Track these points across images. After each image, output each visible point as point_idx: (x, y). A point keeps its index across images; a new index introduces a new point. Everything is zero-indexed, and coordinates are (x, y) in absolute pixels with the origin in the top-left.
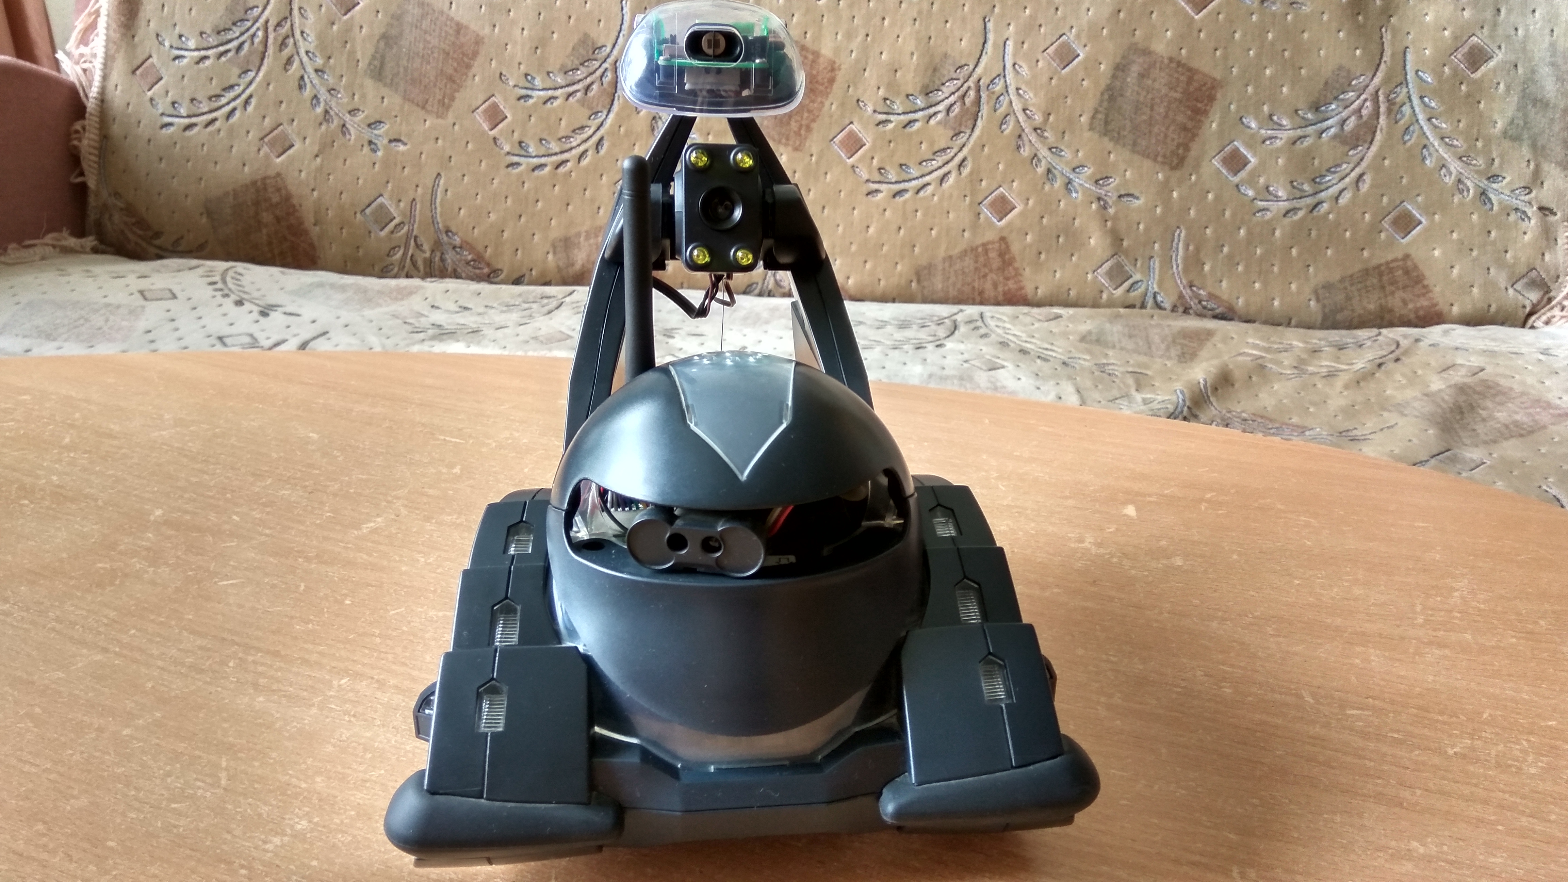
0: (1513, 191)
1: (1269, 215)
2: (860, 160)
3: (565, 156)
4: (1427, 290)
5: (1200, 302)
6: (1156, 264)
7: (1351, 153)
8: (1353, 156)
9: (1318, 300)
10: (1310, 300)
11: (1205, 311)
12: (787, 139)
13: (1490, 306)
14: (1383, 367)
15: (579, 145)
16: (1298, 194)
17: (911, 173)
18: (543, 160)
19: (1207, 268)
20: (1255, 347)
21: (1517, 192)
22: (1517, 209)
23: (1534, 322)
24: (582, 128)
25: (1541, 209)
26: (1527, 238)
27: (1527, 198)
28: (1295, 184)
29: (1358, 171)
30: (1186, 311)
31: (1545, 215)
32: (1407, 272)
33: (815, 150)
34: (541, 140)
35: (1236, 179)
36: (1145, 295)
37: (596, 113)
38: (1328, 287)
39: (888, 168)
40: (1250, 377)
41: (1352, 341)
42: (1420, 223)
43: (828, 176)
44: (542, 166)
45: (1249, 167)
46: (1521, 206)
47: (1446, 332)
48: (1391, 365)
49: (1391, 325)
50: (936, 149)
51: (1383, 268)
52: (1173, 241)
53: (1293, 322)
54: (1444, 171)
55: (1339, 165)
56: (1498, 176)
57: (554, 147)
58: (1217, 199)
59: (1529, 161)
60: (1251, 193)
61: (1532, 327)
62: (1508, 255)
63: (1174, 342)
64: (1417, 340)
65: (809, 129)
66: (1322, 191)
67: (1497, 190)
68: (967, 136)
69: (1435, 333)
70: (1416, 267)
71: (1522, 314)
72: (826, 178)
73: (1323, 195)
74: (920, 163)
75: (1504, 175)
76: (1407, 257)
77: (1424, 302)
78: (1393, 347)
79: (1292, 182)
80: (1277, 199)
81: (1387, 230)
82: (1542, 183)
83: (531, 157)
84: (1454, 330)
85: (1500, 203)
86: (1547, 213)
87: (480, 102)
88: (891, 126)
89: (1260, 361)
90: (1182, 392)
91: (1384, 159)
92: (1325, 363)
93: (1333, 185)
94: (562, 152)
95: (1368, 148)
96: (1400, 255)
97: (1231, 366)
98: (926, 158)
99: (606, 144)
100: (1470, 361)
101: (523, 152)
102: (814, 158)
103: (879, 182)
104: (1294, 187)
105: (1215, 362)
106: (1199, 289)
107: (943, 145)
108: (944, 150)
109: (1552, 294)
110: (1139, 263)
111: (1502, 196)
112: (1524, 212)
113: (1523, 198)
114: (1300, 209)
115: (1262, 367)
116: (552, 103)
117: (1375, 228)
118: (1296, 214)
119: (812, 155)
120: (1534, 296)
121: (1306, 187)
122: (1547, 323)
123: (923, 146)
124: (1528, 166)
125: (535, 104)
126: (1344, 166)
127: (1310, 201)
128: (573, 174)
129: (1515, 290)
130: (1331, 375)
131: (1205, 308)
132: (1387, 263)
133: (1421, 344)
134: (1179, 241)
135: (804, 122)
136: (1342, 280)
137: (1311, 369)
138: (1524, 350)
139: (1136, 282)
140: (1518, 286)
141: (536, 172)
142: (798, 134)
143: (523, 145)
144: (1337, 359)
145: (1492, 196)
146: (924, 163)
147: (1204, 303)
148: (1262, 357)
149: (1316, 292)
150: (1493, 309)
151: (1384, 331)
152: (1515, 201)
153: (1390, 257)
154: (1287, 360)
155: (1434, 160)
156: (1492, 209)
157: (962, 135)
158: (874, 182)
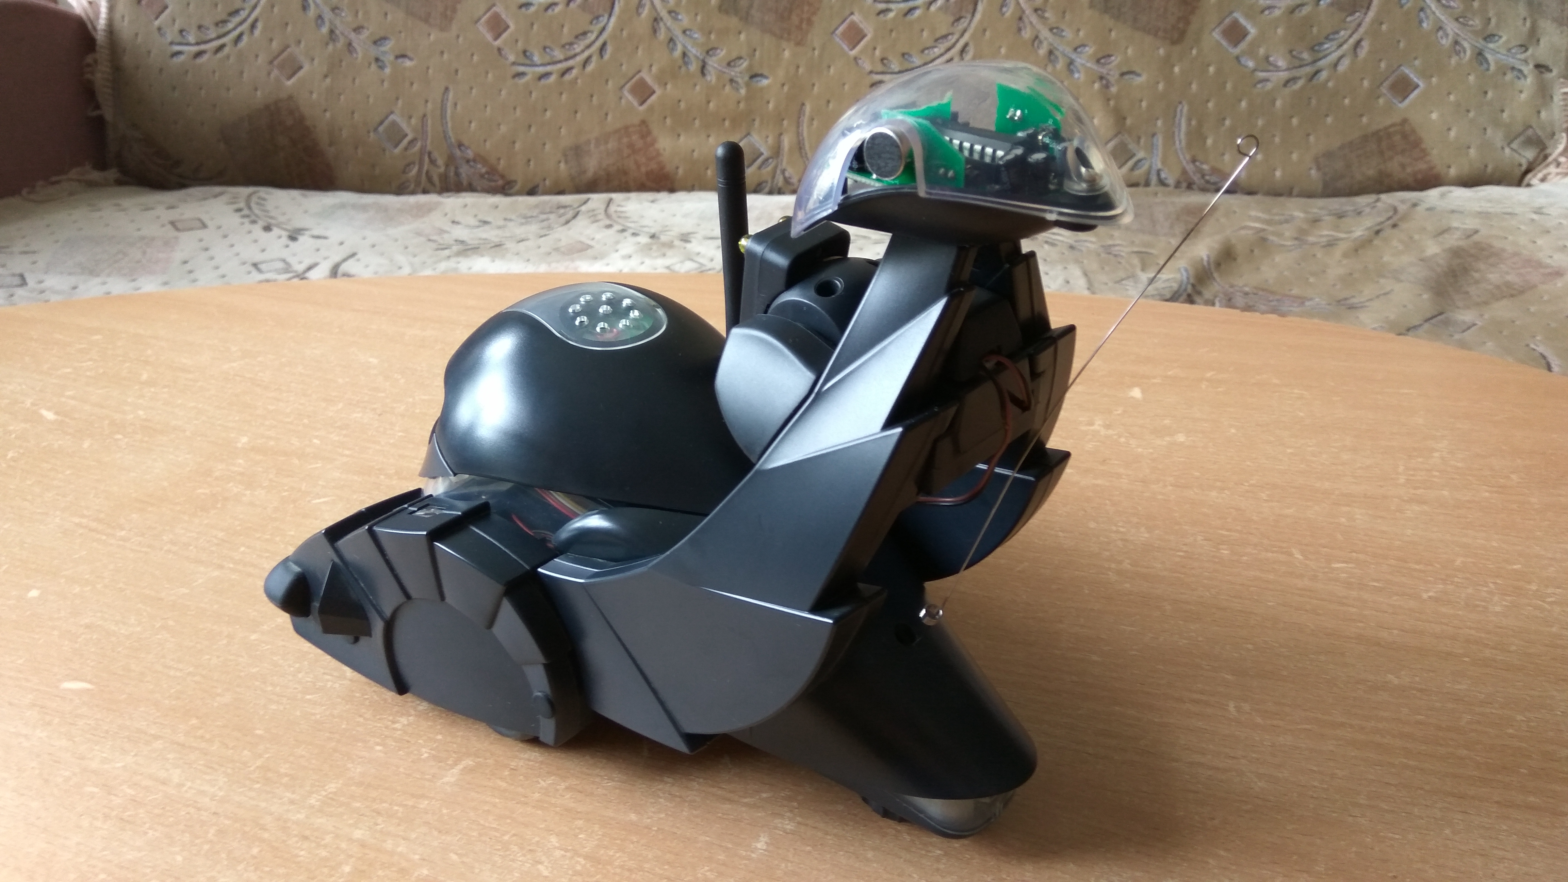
0: (1509, 50)
1: (1269, 86)
2: (861, 52)
3: (570, 63)
4: (1425, 153)
5: (1203, 176)
6: (1159, 140)
7: (1349, 19)
8: (1351, 22)
9: (1319, 168)
10: (1310, 169)
11: (1208, 186)
12: (789, 34)
13: (1486, 166)
14: (1381, 234)
15: (583, 51)
16: (1297, 63)
17: (913, 62)
18: (549, 68)
19: (1209, 142)
20: (1257, 219)
21: (1513, 51)
22: (1513, 68)
23: (1530, 179)
24: (585, 34)
25: (1538, 66)
26: (1523, 96)
27: (1523, 56)
28: (1294, 53)
29: (1356, 37)
30: (1190, 186)
31: (1541, 73)
32: (1405, 136)
33: (817, 43)
34: (545, 48)
35: (1236, 51)
36: (1149, 173)
37: (597, 18)
38: (1329, 155)
39: (890, 58)
40: (1252, 251)
41: (1352, 208)
42: (1417, 86)
43: (832, 70)
44: (547, 75)
45: (1249, 38)
46: (1519, 65)
47: (1443, 195)
48: (1388, 232)
49: (1390, 189)
50: (938, 35)
51: (1381, 134)
52: (1175, 116)
53: (1295, 192)
54: (1440, 33)
55: (1337, 32)
56: (1494, 35)
57: (558, 54)
58: (1219, 71)
59: (1525, 19)
60: (1251, 64)
61: (1529, 185)
62: (1505, 115)
63: (1178, 219)
64: (1415, 205)
65: (810, 22)
66: (1320, 59)
67: (1493, 50)
68: (968, 21)
69: (1433, 195)
70: (1413, 131)
71: (1518, 172)
72: (829, 71)
73: (1322, 63)
74: (923, 51)
75: (1501, 34)
76: (1405, 121)
77: (1422, 166)
78: (1391, 214)
79: (1291, 52)
80: (1277, 69)
81: (1385, 94)
82: (1538, 41)
83: (536, 66)
84: (1451, 192)
85: (1497, 62)
86: (1543, 70)
87: (481, 13)
88: (891, 15)
89: (1261, 234)
90: (1186, 270)
91: (1381, 23)
92: (1325, 232)
93: (1332, 52)
94: (566, 59)
95: (1366, 14)
96: (1396, 119)
97: (1234, 241)
98: (928, 45)
99: (609, 49)
100: (1465, 224)
101: (528, 62)
102: (816, 52)
103: (883, 73)
104: (1294, 57)
105: (1218, 238)
106: (1202, 163)
107: (944, 32)
108: (945, 37)
109: (1548, 151)
110: (1142, 141)
111: (1499, 56)
112: (1520, 71)
113: (1519, 56)
114: (1300, 78)
115: (1264, 240)
116: (553, 10)
117: (1373, 93)
118: (1295, 83)
119: (814, 49)
120: (1530, 154)
121: (1306, 56)
122: (1543, 180)
123: (925, 34)
124: (1524, 24)
125: (536, 12)
126: (1342, 33)
127: (1309, 70)
128: (579, 81)
129: (1512, 149)
130: (1331, 244)
131: (1208, 182)
132: (1386, 128)
133: (1418, 208)
134: (1181, 116)
135: (805, 16)
136: (1342, 147)
137: (1311, 239)
138: (1518, 210)
139: (1140, 161)
140: (1514, 145)
141: (543, 81)
142: (799, 28)
143: (528, 54)
144: (1336, 228)
145: (1489, 56)
146: (926, 52)
147: (1207, 178)
148: (1263, 230)
149: (1316, 160)
150: (1490, 169)
151: (1383, 197)
152: (1511, 60)
153: (1388, 122)
154: (1288, 231)
155: (1431, 22)
156: (1488, 69)
157: (963, 20)
158: (877, 73)
